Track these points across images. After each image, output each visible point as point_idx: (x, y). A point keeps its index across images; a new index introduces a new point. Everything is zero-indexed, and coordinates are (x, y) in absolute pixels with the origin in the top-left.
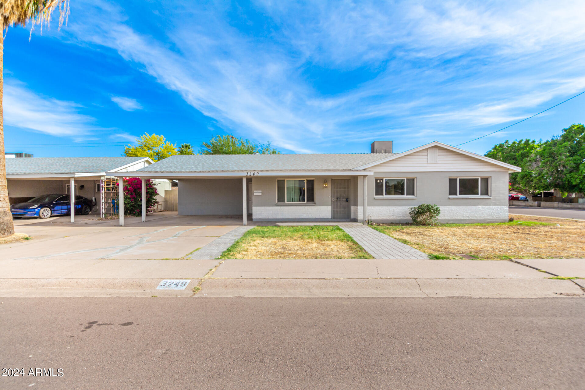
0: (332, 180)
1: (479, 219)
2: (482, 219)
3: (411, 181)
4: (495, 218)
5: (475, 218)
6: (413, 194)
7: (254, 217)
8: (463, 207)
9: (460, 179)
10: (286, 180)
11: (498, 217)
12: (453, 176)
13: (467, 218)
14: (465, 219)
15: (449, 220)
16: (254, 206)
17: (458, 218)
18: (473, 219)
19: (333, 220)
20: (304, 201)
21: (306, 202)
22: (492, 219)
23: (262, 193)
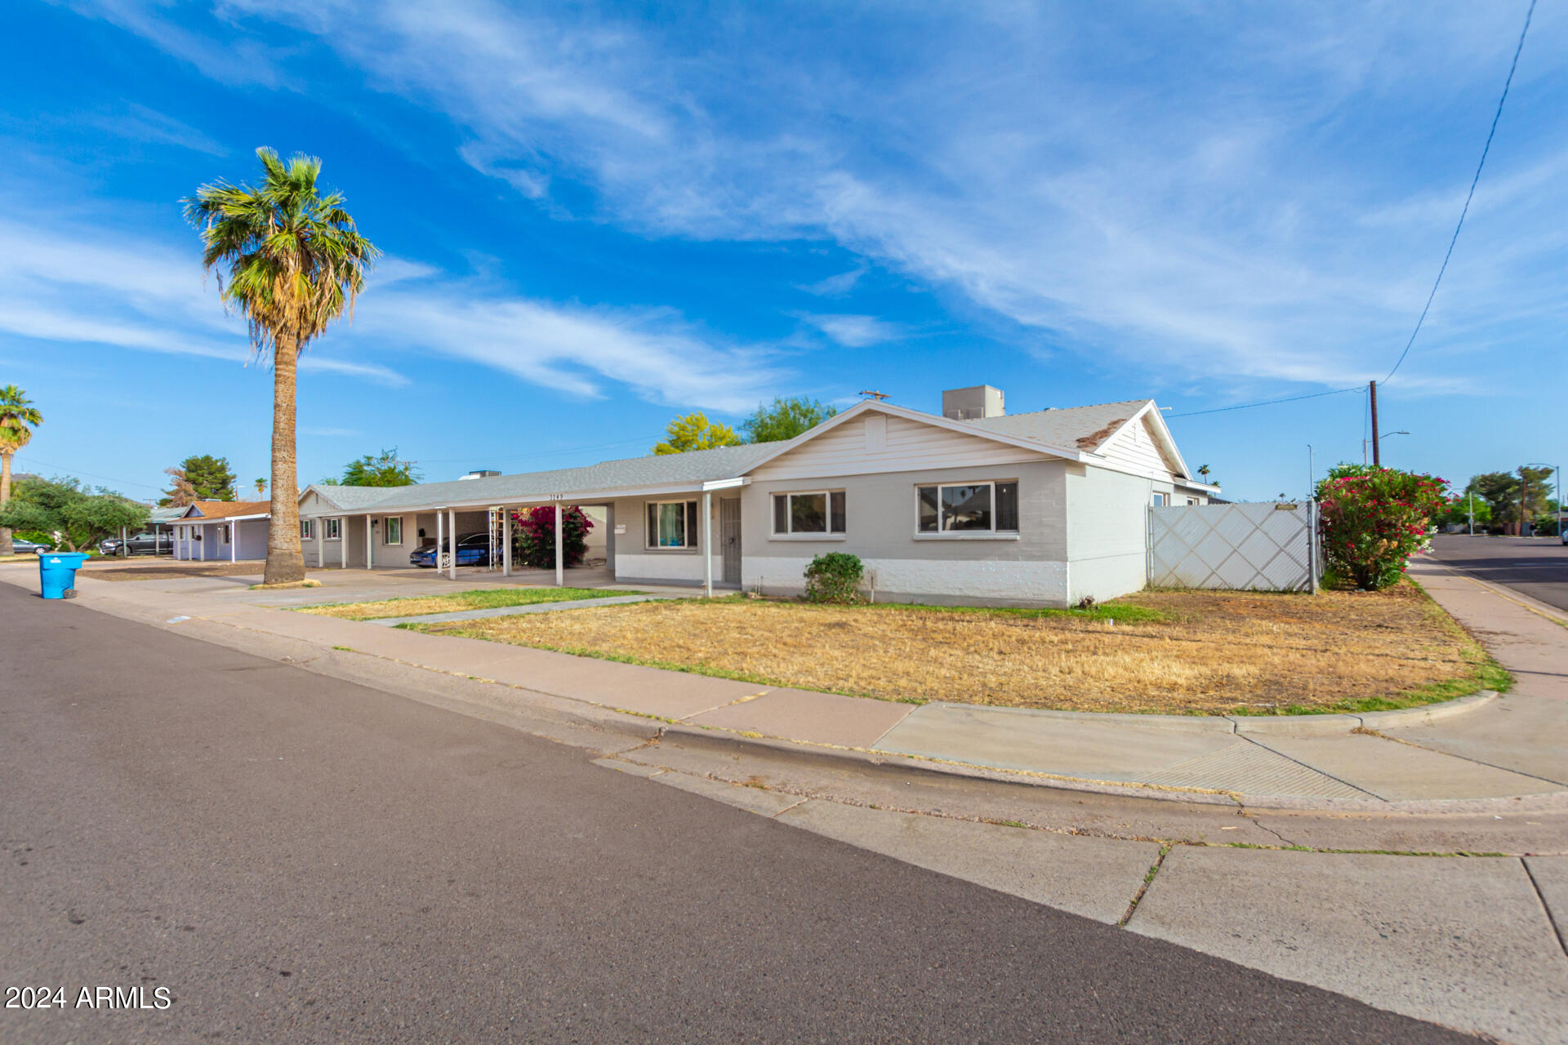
0: (721, 499)
1: (987, 595)
2: (993, 595)
3: (839, 499)
4: (1030, 596)
5: (979, 595)
6: (843, 529)
7: (617, 574)
8: (947, 562)
9: (943, 489)
10: (660, 503)
11: (1036, 592)
12: (927, 480)
13: (958, 593)
14: (952, 593)
15: (915, 595)
16: (620, 553)
17: (935, 591)
18: (972, 594)
19: (725, 585)
20: (683, 544)
21: (685, 547)
22: (1020, 597)
23: (627, 529)
